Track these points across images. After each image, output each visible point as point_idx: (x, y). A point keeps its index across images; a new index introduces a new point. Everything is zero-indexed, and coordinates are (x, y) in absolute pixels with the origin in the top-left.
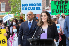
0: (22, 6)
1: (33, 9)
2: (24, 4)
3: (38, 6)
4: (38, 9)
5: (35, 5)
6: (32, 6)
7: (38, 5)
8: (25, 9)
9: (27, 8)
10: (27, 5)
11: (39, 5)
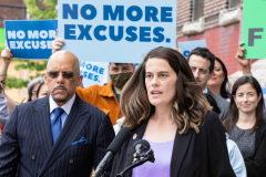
0: (65, 17)
1: (125, 35)
2: (75, 6)
3: (155, 20)
4: (152, 36)
5: (134, 14)
6: (121, 18)
7: (151, 13)
8: (78, 32)
9: (89, 27)
10: (89, 12)
11: (159, 16)
